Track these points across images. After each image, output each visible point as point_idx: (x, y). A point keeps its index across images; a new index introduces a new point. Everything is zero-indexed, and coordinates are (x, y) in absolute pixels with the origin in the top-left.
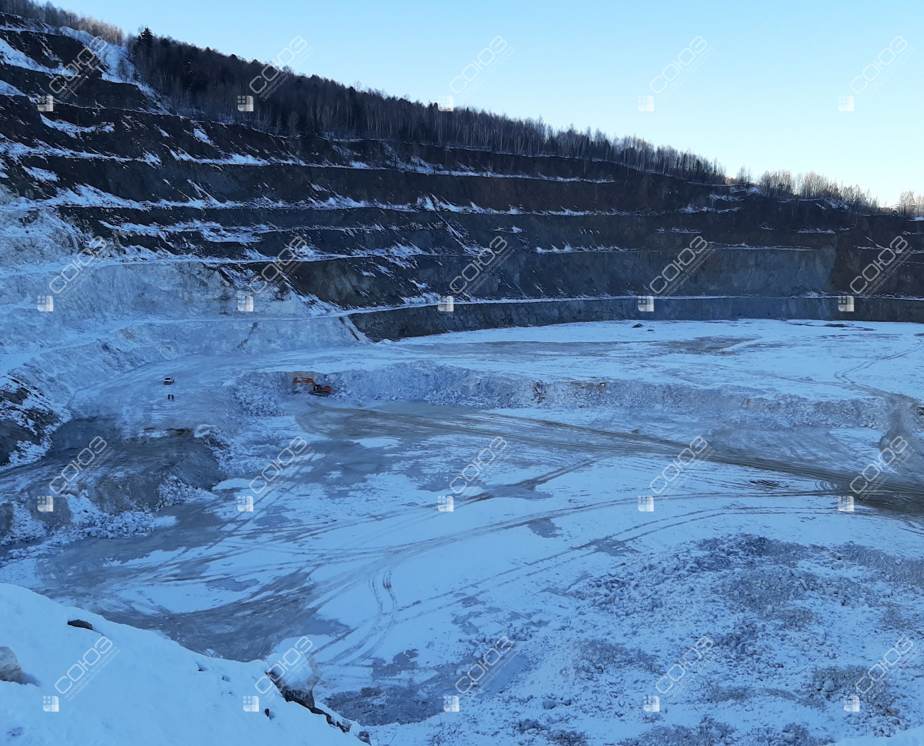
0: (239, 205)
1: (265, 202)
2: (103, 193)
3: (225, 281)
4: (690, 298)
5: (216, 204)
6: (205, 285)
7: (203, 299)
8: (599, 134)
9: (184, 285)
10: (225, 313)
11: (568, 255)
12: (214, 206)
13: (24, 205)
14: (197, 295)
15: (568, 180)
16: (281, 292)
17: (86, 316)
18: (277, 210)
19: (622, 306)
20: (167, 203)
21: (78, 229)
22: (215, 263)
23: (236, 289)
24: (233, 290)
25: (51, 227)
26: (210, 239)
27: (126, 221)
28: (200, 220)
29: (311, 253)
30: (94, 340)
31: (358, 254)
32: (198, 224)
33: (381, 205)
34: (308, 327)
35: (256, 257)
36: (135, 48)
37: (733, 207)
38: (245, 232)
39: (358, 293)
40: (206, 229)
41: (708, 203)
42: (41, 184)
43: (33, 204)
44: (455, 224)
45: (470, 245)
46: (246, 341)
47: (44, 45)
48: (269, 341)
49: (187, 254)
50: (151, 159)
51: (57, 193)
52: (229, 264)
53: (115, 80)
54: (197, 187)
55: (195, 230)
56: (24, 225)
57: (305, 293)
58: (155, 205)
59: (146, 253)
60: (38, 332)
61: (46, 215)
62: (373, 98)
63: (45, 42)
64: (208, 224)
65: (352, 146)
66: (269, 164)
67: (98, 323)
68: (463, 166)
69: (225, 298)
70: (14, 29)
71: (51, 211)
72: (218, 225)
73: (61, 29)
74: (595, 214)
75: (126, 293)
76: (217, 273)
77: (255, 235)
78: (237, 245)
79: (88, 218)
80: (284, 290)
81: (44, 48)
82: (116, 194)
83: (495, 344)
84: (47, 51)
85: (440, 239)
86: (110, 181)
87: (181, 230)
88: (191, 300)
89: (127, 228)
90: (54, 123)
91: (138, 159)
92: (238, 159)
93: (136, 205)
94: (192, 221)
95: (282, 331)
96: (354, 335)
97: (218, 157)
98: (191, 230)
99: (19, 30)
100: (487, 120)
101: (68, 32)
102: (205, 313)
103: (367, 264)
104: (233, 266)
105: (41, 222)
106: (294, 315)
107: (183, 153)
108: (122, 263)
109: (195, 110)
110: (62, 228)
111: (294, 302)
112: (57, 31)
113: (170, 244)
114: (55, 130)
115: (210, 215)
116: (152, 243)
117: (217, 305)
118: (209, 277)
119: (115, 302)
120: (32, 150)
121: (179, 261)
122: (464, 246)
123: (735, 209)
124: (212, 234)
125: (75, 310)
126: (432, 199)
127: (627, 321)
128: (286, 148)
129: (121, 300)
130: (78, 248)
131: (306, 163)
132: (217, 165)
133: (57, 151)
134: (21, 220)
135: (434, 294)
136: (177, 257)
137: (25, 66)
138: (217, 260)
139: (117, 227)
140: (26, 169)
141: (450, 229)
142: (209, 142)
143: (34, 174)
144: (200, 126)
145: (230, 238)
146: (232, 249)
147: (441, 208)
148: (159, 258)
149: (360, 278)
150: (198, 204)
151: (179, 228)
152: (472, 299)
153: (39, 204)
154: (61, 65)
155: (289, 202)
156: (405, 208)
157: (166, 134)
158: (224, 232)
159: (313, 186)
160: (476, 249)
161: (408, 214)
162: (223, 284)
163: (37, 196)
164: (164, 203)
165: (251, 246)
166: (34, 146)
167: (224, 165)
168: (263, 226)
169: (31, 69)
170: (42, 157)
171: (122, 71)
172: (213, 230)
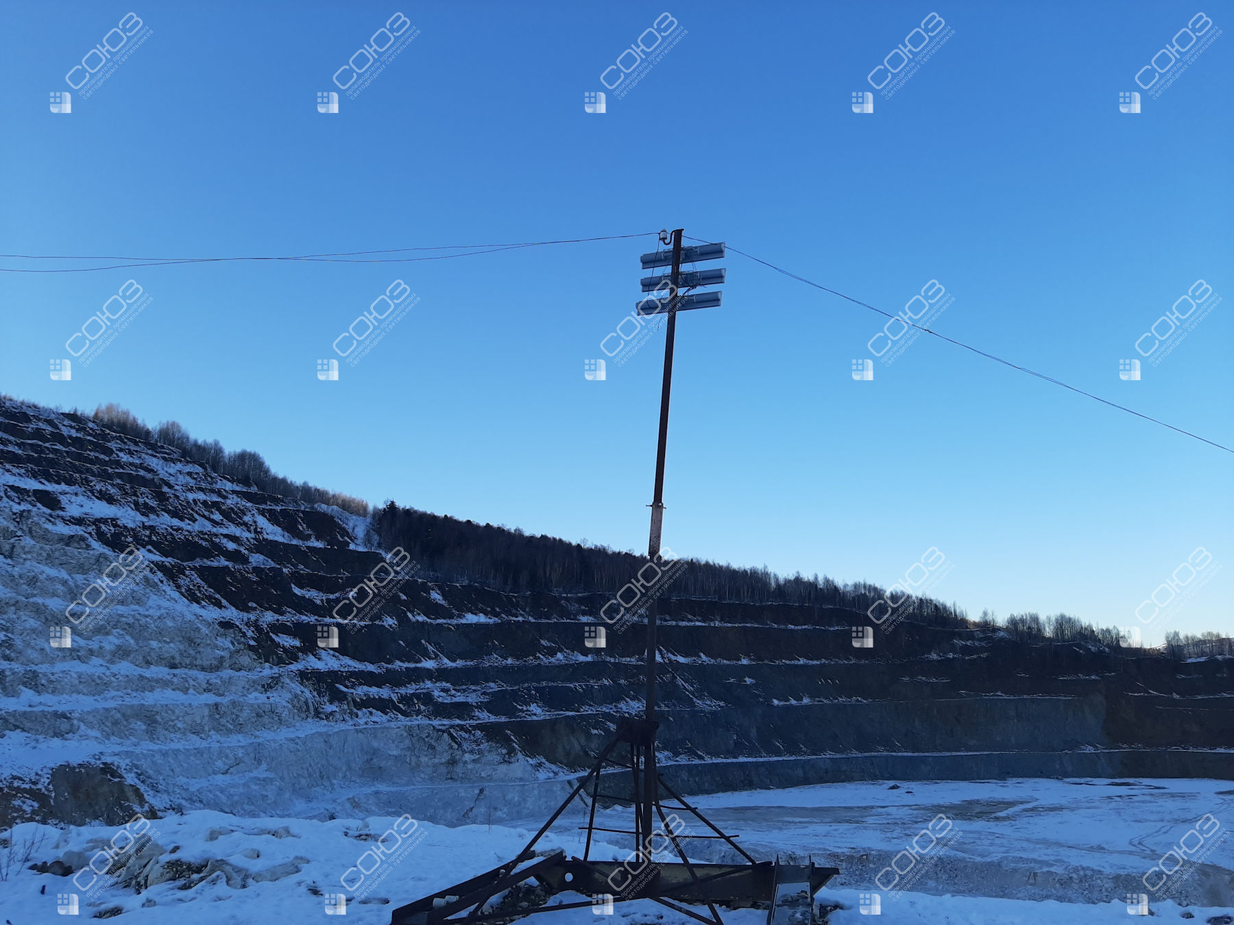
0: (469, 663)
1: (495, 660)
2: (341, 657)
3: (453, 744)
4: (949, 754)
5: (447, 663)
6: (433, 748)
7: (430, 764)
8: (827, 581)
9: (411, 749)
10: (451, 779)
11: (806, 706)
12: (445, 666)
13: (268, 671)
14: (424, 759)
15: (799, 628)
16: (509, 753)
17: (315, 784)
18: (506, 667)
19: (873, 764)
20: (401, 664)
21: (315, 694)
22: (444, 725)
23: (464, 752)
24: (460, 752)
25: (291, 692)
26: (440, 700)
27: (361, 684)
28: (431, 680)
29: (539, 711)
30: (322, 810)
31: (586, 710)
32: (429, 684)
33: (608, 659)
34: (536, 792)
35: (485, 717)
36: (380, 519)
37: (982, 653)
38: (475, 691)
39: (586, 754)
40: (436, 690)
41: (953, 649)
42: (285, 650)
43: (276, 670)
44: (684, 676)
45: (700, 698)
46: (472, 809)
47: (300, 520)
48: (495, 809)
49: (417, 716)
50: (389, 621)
51: (298, 658)
52: (458, 725)
53: (361, 549)
54: (430, 648)
55: (425, 691)
56: (266, 691)
57: (532, 756)
58: (389, 666)
59: (378, 716)
60: (269, 802)
61: (287, 681)
62: (600, 553)
63: (300, 517)
64: (438, 684)
65: (580, 601)
66: (500, 621)
67: (325, 792)
68: (690, 617)
69: (452, 762)
70: (275, 507)
71: (292, 676)
72: (448, 685)
73: (316, 506)
74: (833, 663)
75: (355, 759)
76: (446, 735)
77: (484, 693)
78: (467, 703)
79: (325, 682)
80: (511, 751)
81: (299, 522)
82: (353, 658)
83: (736, 810)
84: (301, 525)
85: (672, 693)
86: (349, 644)
87: (412, 692)
88: (418, 765)
89: (361, 691)
90: (302, 591)
91: (377, 622)
92: (471, 618)
93: (371, 668)
94: (423, 682)
95: (509, 797)
96: (582, 800)
97: (451, 617)
98: (422, 691)
99: (278, 508)
100: (711, 571)
101: (324, 507)
102: (431, 779)
103: (595, 721)
104: (462, 728)
105: (282, 687)
106: (521, 779)
107: (419, 614)
108: (353, 727)
109: (432, 573)
110: (300, 693)
111: (521, 765)
112: (312, 508)
113: (401, 705)
114: (303, 597)
115: (441, 674)
116: (383, 705)
117: (443, 770)
118: (437, 740)
119: (344, 769)
120: (280, 618)
121: (409, 723)
122: (695, 700)
123: (984, 655)
124: (442, 694)
125: (305, 778)
126: (660, 651)
127: (881, 781)
128: (516, 606)
129: (349, 766)
130: (313, 713)
131: (535, 619)
132: (450, 625)
133: (304, 617)
134: (263, 686)
135: (666, 753)
136: (408, 719)
137: (281, 539)
138: (446, 722)
139: (352, 691)
140: (274, 636)
141: (680, 681)
142: (443, 602)
143: (280, 641)
144: (436, 588)
145: (460, 698)
146: (462, 710)
147: (670, 660)
148: (389, 721)
149: (589, 736)
150: (429, 664)
151: (410, 689)
152: (706, 758)
153: (281, 669)
154: (313, 539)
155: (518, 659)
156: (633, 661)
157: (404, 597)
158: (453, 692)
159: (542, 641)
160: (708, 702)
161: (636, 667)
162: (451, 747)
163: (280, 662)
164: (398, 665)
165: (480, 706)
166: (282, 614)
167: (456, 625)
168: (492, 685)
169: (286, 542)
170: (288, 624)
171: (368, 540)
172: (443, 690)
